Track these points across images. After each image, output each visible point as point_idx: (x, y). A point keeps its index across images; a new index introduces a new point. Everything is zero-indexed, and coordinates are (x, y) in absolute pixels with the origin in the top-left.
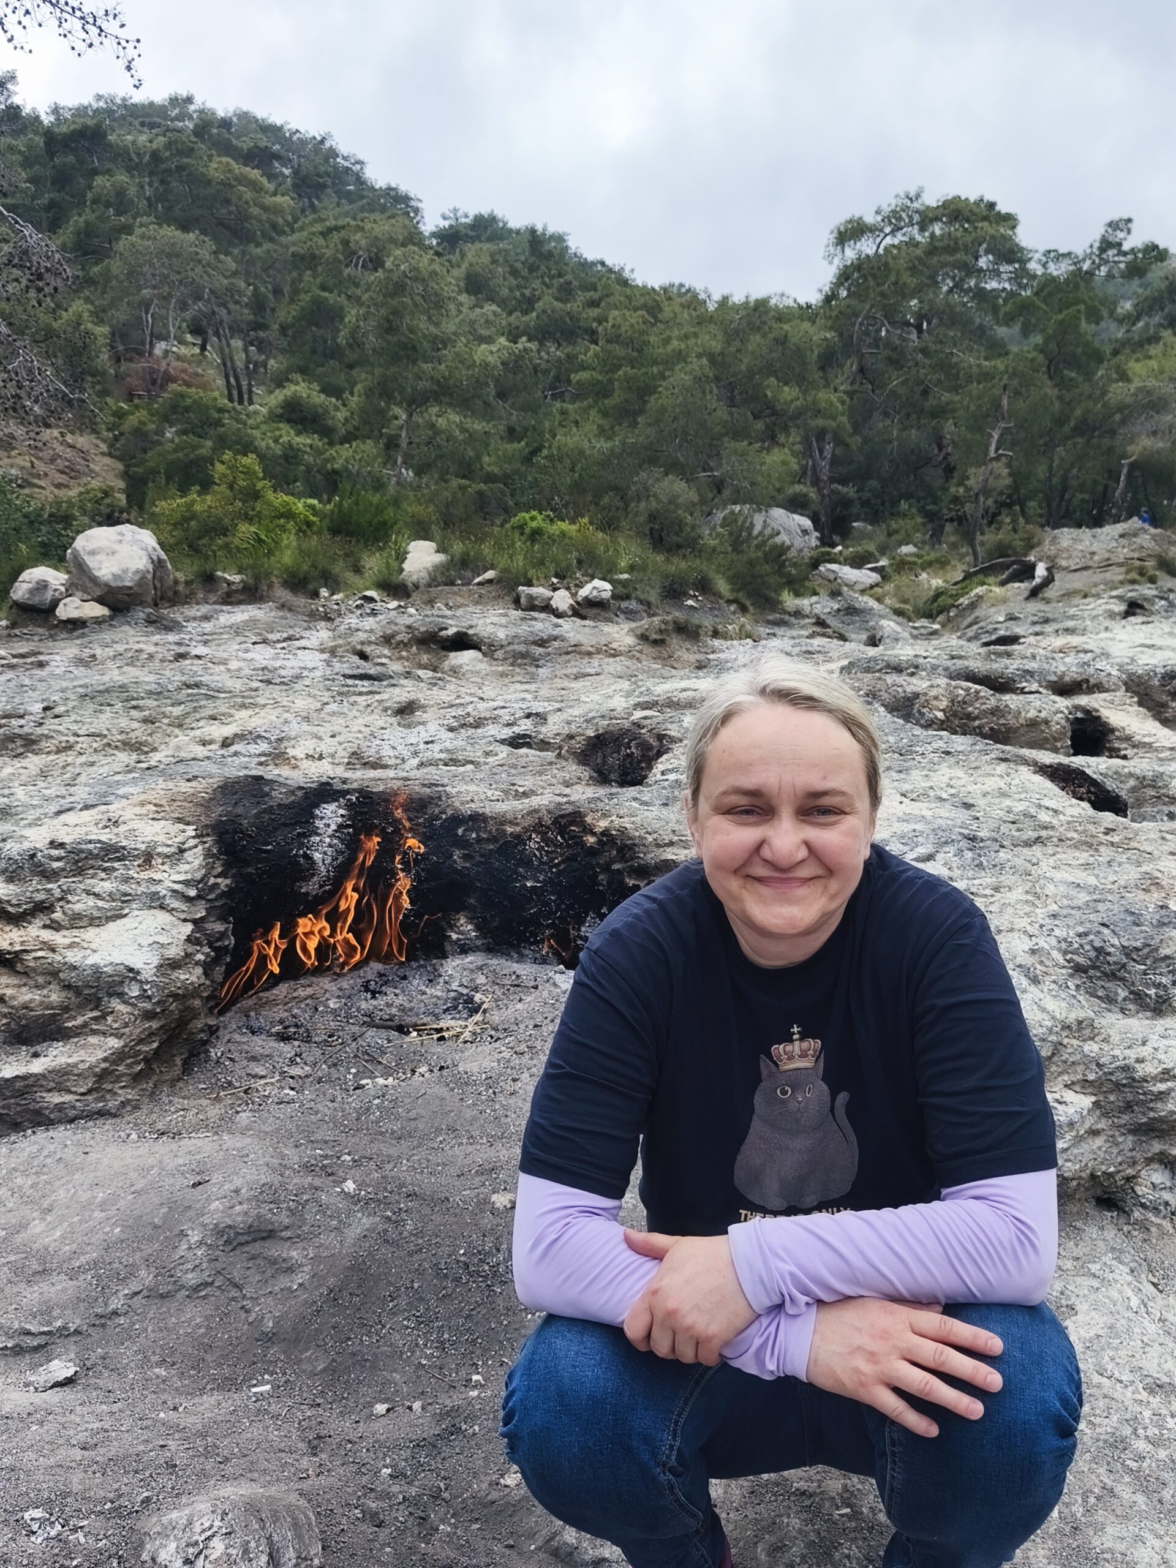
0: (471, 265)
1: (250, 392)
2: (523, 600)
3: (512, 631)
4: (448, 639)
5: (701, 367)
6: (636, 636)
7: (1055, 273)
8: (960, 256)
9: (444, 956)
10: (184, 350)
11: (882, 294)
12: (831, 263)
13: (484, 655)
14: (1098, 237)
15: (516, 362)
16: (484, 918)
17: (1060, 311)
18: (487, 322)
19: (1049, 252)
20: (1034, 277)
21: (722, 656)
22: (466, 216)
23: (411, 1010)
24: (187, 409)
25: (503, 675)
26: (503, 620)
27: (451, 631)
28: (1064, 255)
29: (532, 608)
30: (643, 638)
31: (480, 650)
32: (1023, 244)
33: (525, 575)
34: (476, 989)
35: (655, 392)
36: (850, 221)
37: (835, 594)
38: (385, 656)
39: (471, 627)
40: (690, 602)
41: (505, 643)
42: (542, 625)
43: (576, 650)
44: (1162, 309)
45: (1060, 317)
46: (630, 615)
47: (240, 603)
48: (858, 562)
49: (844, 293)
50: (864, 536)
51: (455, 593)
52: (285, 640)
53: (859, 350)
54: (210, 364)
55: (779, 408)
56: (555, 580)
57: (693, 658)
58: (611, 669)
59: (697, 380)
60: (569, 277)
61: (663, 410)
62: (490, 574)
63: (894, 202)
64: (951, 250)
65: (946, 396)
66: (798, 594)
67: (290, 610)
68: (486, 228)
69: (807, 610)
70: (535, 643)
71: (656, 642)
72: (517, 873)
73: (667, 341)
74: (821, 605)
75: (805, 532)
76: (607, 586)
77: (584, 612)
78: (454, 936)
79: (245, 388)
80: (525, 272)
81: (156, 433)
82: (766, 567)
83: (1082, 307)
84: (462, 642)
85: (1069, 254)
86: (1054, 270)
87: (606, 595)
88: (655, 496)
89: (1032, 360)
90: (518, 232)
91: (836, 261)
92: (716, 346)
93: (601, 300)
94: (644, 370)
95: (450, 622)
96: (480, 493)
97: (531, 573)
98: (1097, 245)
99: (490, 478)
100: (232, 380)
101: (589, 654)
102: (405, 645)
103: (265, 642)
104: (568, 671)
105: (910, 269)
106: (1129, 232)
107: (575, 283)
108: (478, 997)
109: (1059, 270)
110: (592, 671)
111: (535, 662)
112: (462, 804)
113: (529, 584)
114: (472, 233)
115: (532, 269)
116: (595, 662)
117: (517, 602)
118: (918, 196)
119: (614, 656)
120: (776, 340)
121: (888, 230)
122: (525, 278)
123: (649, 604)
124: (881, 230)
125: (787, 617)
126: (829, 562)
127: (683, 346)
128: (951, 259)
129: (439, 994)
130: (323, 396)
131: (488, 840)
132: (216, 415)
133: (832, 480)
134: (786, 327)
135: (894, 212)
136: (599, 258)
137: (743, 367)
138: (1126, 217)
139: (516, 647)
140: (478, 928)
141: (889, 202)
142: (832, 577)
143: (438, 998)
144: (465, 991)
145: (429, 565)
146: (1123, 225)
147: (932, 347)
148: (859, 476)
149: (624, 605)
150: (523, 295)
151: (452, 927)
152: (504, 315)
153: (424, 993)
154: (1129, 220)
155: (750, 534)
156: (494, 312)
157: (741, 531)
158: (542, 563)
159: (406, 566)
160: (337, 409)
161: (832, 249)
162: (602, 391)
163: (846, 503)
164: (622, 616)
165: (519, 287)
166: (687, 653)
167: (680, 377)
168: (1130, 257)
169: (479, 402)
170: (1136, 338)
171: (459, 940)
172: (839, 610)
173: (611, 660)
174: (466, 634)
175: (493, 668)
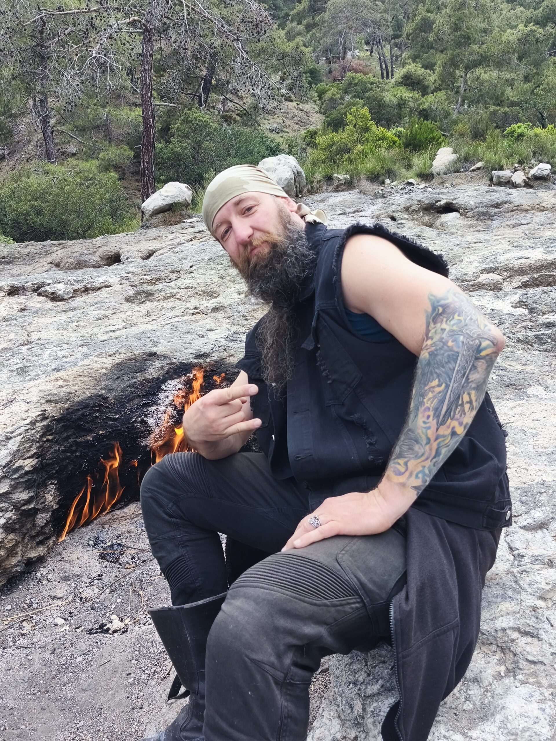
1: (392, 71)
2: (494, 179)
3: (478, 200)
4: (440, 207)
10: (362, 54)
13: (461, 215)
15: (525, 37)
18: (517, 17)
24: (356, 85)
25: (470, 226)
26: (476, 193)
27: (442, 203)
29: (498, 184)
31: (459, 212)
33: (499, 164)
38: (405, 219)
39: (455, 199)
41: (474, 207)
42: (500, 194)
43: (519, 209)
47: (343, 190)
51: (457, 177)
52: (354, 212)
54: (374, 59)
56: (516, 165)
58: (538, 220)
62: (479, 164)
67: (364, 194)
70: (493, 206)
76: (549, 166)
77: (531, 183)
79: (390, 70)
81: (340, 99)
84: (449, 208)
87: (545, 173)
95: (442, 197)
96: (505, 113)
97: (504, 162)
100: (384, 66)
101: (527, 211)
102: (416, 212)
103: (344, 214)
104: (509, 223)
110: (524, 222)
111: (491, 217)
113: (500, 169)
116: (529, 216)
117: (490, 181)
119: (543, 211)
130: (423, 69)
132: (370, 86)
139: (480, 209)
145: (446, 162)
159: (434, 163)
160: (430, 75)
169: (504, 63)
173: (540, 214)
174: (451, 203)
175: (465, 223)
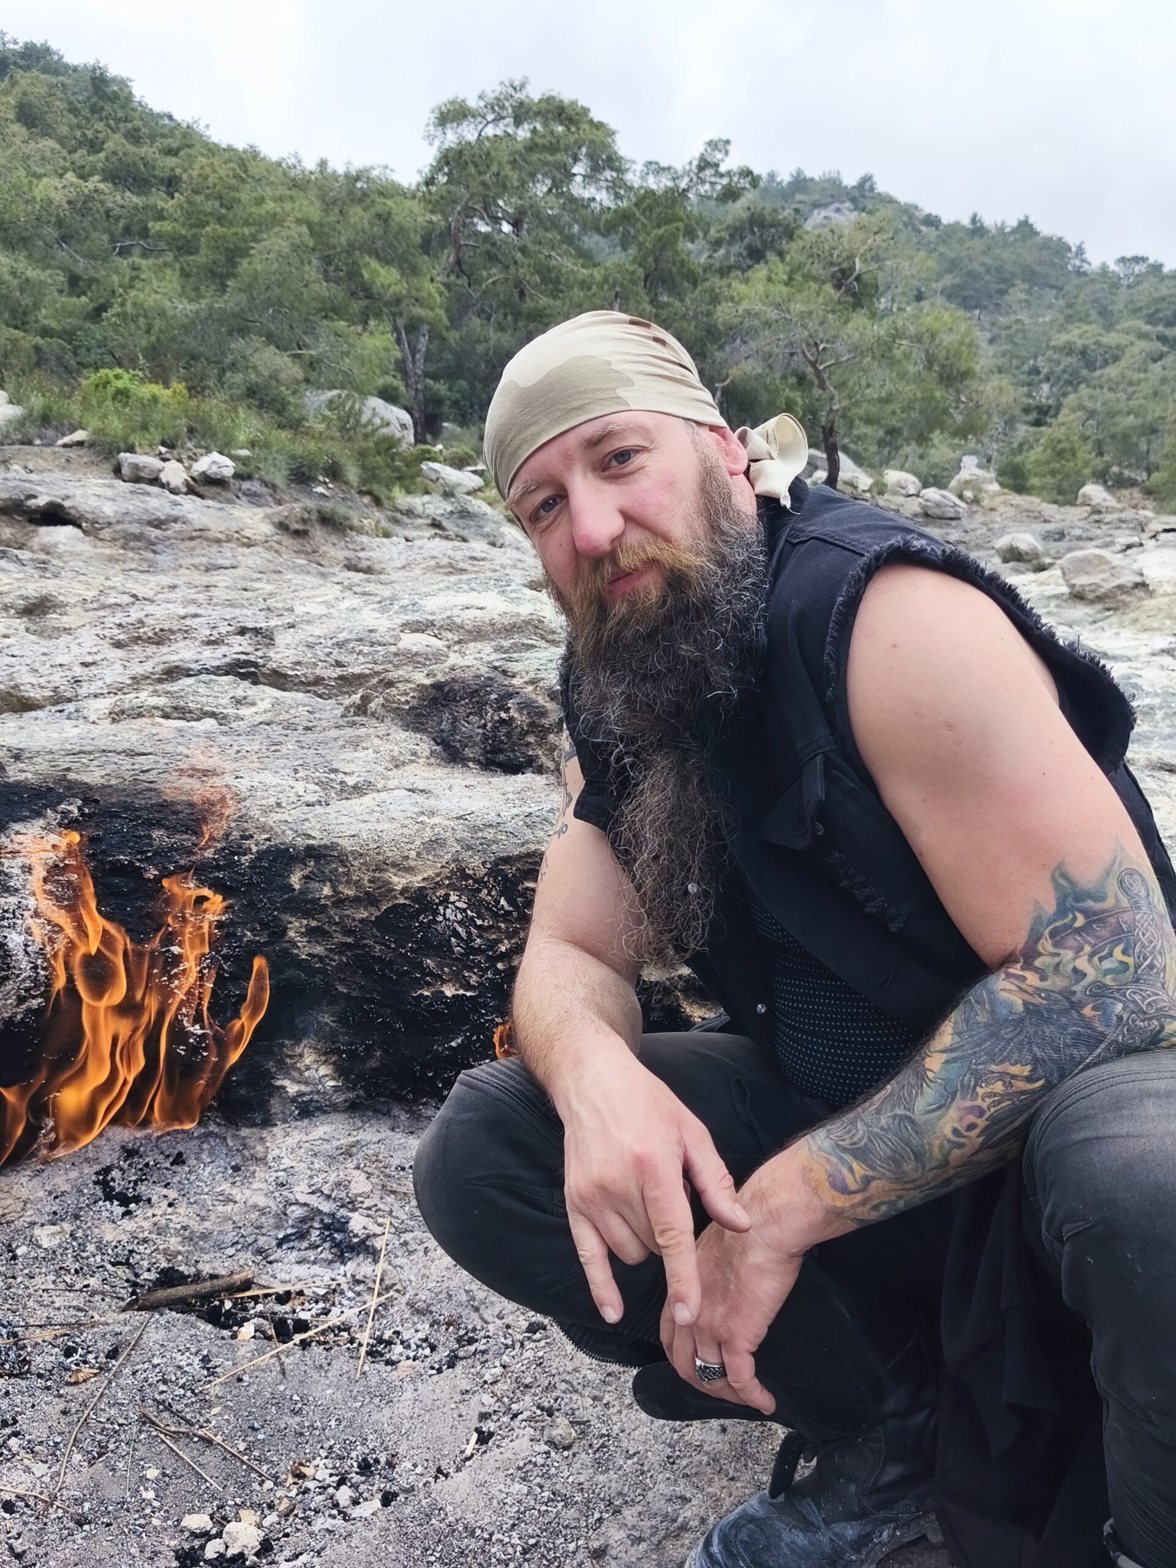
0: (25, 94)
2: (125, 470)
3: (121, 507)
4: (38, 510)
5: (300, 235)
6: (274, 524)
7: (654, 187)
8: (561, 157)
9: (267, 1122)
11: (484, 184)
12: (431, 144)
13: (85, 532)
14: (697, 155)
15: (85, 202)
16: (353, 1054)
17: (659, 226)
18: (43, 158)
19: (650, 163)
20: (631, 188)
21: (371, 554)
22: (15, 42)
23: (204, 1236)
25: (111, 559)
26: (109, 492)
27: (42, 501)
28: (664, 169)
29: (137, 480)
30: (283, 526)
31: (79, 526)
32: (621, 153)
33: (125, 439)
34: (352, 1204)
35: (249, 255)
36: (453, 103)
37: (448, 495)
39: (67, 497)
40: (320, 489)
41: (113, 520)
42: (157, 502)
43: (200, 535)
44: (742, 239)
45: (660, 232)
46: (254, 498)
48: (459, 463)
49: (442, 179)
50: (454, 437)
51: (36, 454)
53: (456, 241)
55: (374, 291)
56: (163, 450)
57: (341, 554)
58: (250, 562)
59: (295, 248)
60: (138, 123)
61: (255, 276)
62: (80, 435)
63: (498, 89)
64: (553, 149)
65: (544, 301)
66: (409, 492)
68: (38, 58)
69: (419, 510)
70: (150, 523)
71: (297, 533)
72: (420, 966)
73: (260, 201)
74: (435, 506)
75: (404, 426)
76: (228, 462)
77: (200, 489)
78: (292, 1089)
80: (86, 112)
82: (378, 458)
83: (681, 225)
84: (55, 515)
85: (669, 168)
86: (652, 183)
87: (227, 472)
88: (254, 368)
89: (632, 273)
90: (75, 69)
91: (437, 143)
92: (314, 213)
93: (179, 149)
94: (234, 230)
95: (39, 488)
96: (37, 349)
97: (135, 439)
98: (695, 163)
99: (45, 332)
101: (219, 541)
104: (196, 561)
105: (510, 162)
106: (727, 153)
107: (144, 130)
108: (358, 1223)
109: (657, 184)
110: (227, 563)
111: (152, 546)
112: (265, 811)
113: (131, 449)
114: (22, 62)
115: (94, 110)
116: (228, 552)
117: (117, 471)
118: (523, 86)
119: (248, 546)
120: (379, 216)
121: (490, 117)
122: (87, 119)
123: (274, 487)
124: (484, 117)
125: (399, 516)
126: (429, 459)
127: (279, 210)
128: (550, 158)
129: (262, 1201)
131: (356, 901)
133: (427, 375)
134: (390, 203)
135: (498, 99)
136: (166, 110)
137: (343, 239)
138: (724, 138)
139: (126, 526)
140: (341, 1071)
141: (493, 88)
142: (434, 476)
143: (263, 1211)
144: (326, 1207)
146: (721, 145)
147: (531, 247)
148: (451, 374)
149: (246, 485)
150: (84, 135)
151: (285, 1069)
152: (64, 153)
153: (229, 1200)
154: (728, 142)
155: (358, 421)
156: (52, 150)
157: (349, 417)
158: (145, 427)
161: (431, 128)
162: (184, 247)
163: (438, 401)
164: (244, 499)
165: (79, 127)
166: (334, 550)
167: (276, 243)
168: (725, 181)
169: (40, 243)
170: (718, 265)
171: (301, 1094)
172: (452, 512)
173: (246, 550)
174: (61, 506)
175: (99, 551)
